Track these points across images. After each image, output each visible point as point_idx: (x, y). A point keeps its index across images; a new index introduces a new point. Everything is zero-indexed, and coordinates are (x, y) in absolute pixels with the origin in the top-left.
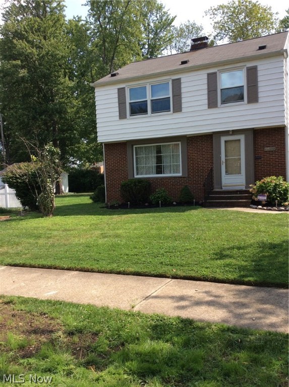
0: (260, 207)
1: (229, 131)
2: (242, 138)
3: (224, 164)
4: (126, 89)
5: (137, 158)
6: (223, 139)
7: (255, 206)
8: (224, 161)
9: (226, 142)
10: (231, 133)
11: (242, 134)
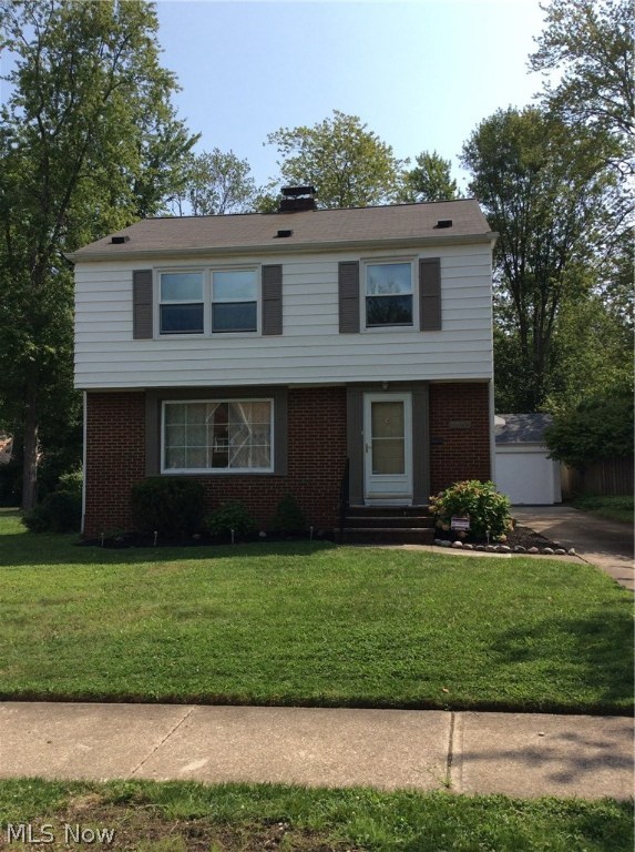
0: (458, 543)
1: (381, 382)
2: (406, 398)
3: (370, 450)
4: (154, 274)
5: (167, 429)
6: (369, 399)
7: (448, 542)
8: (370, 444)
9: (374, 404)
10: (385, 387)
11: (406, 391)
